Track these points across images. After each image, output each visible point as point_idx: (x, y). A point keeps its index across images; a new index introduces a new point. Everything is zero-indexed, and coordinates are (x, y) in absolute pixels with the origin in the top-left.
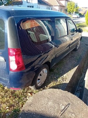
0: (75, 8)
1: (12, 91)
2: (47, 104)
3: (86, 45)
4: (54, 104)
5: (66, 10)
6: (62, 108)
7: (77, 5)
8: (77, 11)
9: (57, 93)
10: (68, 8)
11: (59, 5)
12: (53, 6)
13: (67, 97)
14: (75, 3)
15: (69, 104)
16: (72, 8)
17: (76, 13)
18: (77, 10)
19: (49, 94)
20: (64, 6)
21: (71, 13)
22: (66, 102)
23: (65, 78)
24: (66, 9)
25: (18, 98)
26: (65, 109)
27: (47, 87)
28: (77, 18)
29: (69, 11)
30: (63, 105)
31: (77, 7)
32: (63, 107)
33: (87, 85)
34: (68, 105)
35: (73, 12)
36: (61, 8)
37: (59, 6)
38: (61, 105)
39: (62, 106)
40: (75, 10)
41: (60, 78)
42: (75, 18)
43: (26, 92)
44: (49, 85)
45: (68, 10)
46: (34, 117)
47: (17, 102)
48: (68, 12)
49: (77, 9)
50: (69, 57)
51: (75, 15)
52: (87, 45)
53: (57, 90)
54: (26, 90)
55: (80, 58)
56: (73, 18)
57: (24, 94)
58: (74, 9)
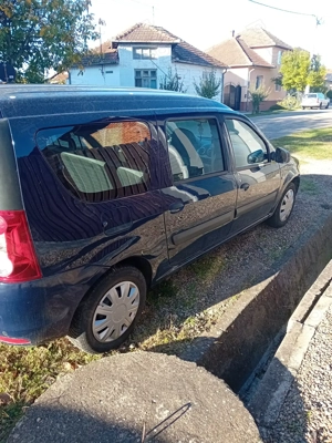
0: (312, 72)
1: (13, 353)
2: (112, 401)
3: (322, 206)
4: (136, 401)
5: (277, 80)
6: (160, 416)
7: (317, 64)
8: (318, 82)
9: (159, 367)
10: (286, 74)
11: (251, 64)
12: (226, 68)
13: (189, 383)
14: (312, 57)
15: (189, 405)
16: (298, 74)
17: (315, 89)
18: (319, 79)
19: (128, 368)
20: (269, 68)
21: (295, 90)
22: (181, 398)
23: (209, 322)
24: (277, 76)
25: (26, 376)
26: (169, 421)
27: (137, 346)
28: (320, 107)
29: (289, 85)
30: (167, 407)
31: (316, 70)
32: (166, 414)
33: (284, 348)
34: (184, 409)
35: (304, 87)
36: (260, 73)
37: (250, 67)
38: (162, 406)
39: (161, 409)
40: (310, 82)
41: (192, 321)
42: (312, 108)
43: (60, 359)
44: (146, 342)
45: (283, 80)
46: (60, 438)
47: (21, 388)
48: (285, 88)
49: (320, 77)
50: (246, 247)
51: (312, 96)
52: (326, 207)
53: (163, 356)
54: (60, 352)
55: (285, 253)
56: (304, 107)
57: (50, 364)
58: (306, 76)
